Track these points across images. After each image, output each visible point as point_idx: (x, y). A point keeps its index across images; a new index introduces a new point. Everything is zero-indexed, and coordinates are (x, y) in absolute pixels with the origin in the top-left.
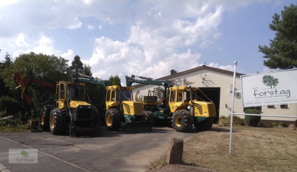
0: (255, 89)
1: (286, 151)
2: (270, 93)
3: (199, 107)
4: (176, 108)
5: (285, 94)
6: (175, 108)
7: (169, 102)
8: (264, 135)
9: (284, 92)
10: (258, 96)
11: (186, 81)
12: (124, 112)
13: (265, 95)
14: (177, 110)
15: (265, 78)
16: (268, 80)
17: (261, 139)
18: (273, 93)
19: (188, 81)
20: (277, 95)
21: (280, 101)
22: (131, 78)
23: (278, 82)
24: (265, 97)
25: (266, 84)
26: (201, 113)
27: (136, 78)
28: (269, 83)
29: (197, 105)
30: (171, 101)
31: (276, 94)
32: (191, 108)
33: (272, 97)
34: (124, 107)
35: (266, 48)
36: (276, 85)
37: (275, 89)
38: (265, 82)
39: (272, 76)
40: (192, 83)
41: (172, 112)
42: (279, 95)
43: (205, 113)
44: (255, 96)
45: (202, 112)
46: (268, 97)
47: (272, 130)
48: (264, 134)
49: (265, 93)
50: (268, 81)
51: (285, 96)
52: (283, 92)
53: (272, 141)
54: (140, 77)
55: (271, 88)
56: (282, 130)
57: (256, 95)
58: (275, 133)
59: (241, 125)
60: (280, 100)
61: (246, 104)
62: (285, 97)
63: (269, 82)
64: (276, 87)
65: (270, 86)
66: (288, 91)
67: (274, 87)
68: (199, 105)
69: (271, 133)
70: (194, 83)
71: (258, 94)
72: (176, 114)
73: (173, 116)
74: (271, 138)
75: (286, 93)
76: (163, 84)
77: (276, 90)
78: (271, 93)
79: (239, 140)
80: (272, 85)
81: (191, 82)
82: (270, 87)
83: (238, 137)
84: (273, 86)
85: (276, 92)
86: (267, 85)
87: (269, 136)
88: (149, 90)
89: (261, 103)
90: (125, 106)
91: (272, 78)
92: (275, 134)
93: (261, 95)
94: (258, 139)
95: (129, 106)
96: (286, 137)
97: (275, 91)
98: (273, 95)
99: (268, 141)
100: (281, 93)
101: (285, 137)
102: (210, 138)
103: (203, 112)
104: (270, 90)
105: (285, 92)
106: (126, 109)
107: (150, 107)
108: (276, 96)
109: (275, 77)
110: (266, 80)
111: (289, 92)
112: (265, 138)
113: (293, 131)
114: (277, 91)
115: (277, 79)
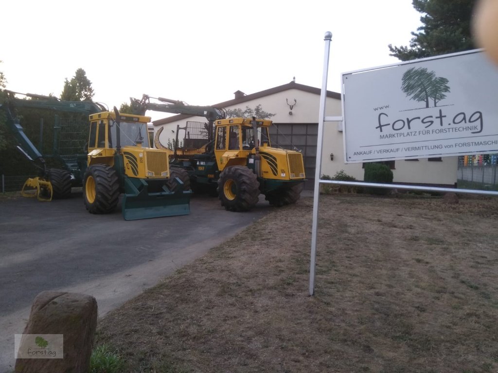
0: (380, 111)
1: (452, 268)
2: (422, 121)
3: (271, 160)
4: (227, 162)
5: (468, 124)
6: (225, 162)
7: (215, 150)
8: (398, 215)
9: (464, 118)
10: (387, 130)
11: (261, 111)
12: (125, 170)
13: (409, 128)
14: (227, 165)
15: (410, 78)
16: (417, 82)
17: (395, 229)
18: (432, 122)
19: (263, 112)
20: (443, 127)
21: (451, 146)
22: (142, 101)
23: (447, 89)
24: (408, 134)
25: (413, 95)
26: (275, 172)
27: (152, 101)
28: (421, 92)
29: (267, 156)
30: (218, 147)
31: (441, 124)
32: (256, 161)
33: (428, 132)
34: (126, 161)
35: (405, 49)
36: (442, 97)
37: (437, 109)
38: (408, 89)
39: (429, 71)
40: (270, 115)
41: (220, 170)
42: (450, 127)
43: (283, 171)
44: (381, 131)
45: (277, 171)
46: (417, 133)
47: (414, 204)
48: (399, 213)
49: (409, 122)
50: (419, 86)
51: (467, 128)
52: (461, 117)
53: (417, 232)
54: (161, 99)
55: (427, 106)
56: (432, 204)
57: (383, 128)
58: (421, 211)
59: (358, 193)
60: (452, 142)
61: (355, 154)
62: (468, 133)
63: (420, 89)
64: (440, 103)
65: (424, 100)
66: (478, 115)
67: (435, 103)
68: (271, 156)
69: (413, 209)
70: (274, 115)
71: (389, 124)
72: (225, 174)
73: (220, 179)
74: (414, 225)
75: (470, 121)
76: (205, 113)
77: (440, 111)
78: (425, 121)
79: (347, 232)
80: (429, 98)
81: (269, 113)
82: (423, 104)
83: (346, 226)
84: (431, 101)
85: (441, 117)
86: (414, 98)
87: (409, 219)
88: (178, 126)
89: (397, 150)
90: (128, 157)
91: (431, 75)
92: (421, 214)
93: (396, 127)
94: (388, 229)
95: (136, 159)
96: (444, 222)
97: (439, 116)
98: (430, 128)
99: (408, 233)
100: (456, 121)
101: (440, 220)
102: (285, 227)
103: (279, 170)
104: (424, 113)
105: (467, 119)
106: (130, 165)
107: (183, 161)
108: (441, 131)
109: (438, 75)
110: (412, 82)
111: (481, 117)
112: (401, 224)
113: (453, 206)
114: (443, 115)
115: (443, 80)
